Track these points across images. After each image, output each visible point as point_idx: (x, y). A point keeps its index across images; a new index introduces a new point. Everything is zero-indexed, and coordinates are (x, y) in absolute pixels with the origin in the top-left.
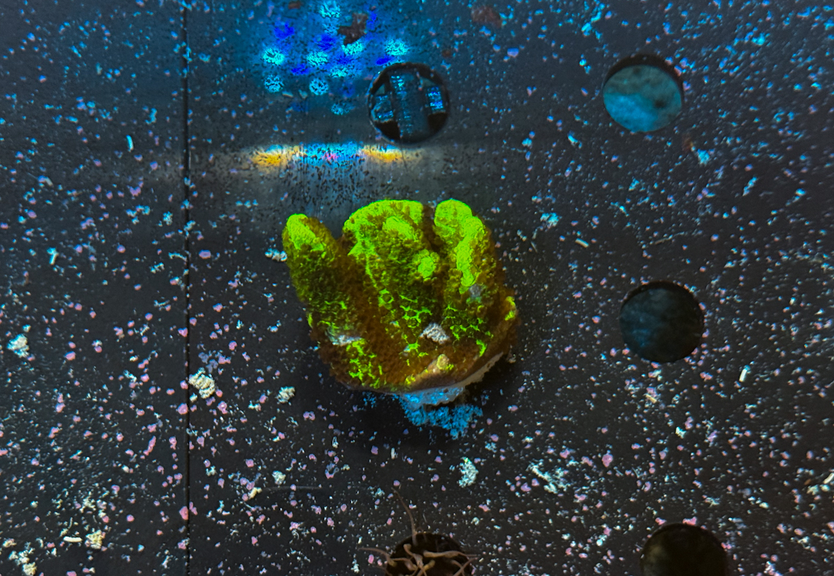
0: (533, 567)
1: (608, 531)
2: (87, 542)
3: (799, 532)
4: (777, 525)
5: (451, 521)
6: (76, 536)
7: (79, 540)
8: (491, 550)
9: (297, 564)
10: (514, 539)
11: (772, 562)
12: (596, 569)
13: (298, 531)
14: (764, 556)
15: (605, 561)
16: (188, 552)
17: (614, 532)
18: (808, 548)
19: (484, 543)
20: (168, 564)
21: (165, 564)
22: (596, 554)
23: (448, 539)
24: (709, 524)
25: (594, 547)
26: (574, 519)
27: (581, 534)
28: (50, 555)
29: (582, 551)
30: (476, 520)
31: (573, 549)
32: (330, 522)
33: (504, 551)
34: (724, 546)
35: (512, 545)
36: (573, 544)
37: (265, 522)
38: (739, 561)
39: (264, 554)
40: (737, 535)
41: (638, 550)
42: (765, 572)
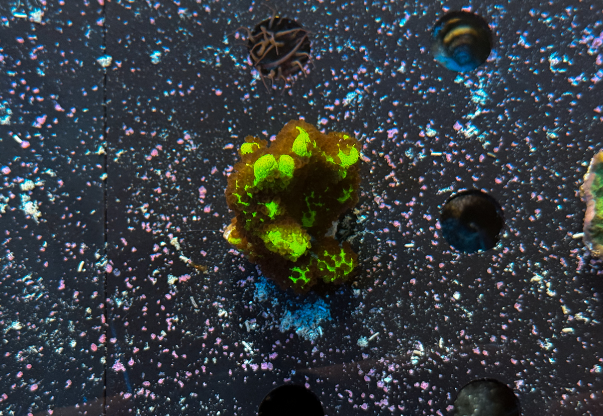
0: (353, 42)
1: (408, 17)
2: (31, 18)
3: (544, 15)
4: (529, 11)
5: (296, 8)
6: (23, 14)
7: (25, 16)
8: (324, 29)
9: (183, 37)
10: (341, 22)
11: (524, 37)
12: (398, 43)
13: (184, 15)
14: (518, 32)
15: (405, 38)
16: (104, 27)
17: (412, 17)
18: (550, 26)
19: (319, 25)
20: (90, 36)
21: (88, 35)
22: (399, 32)
23: (293, 22)
24: (481, 10)
25: (398, 27)
26: (384, 8)
27: (389, 18)
28: (5, 26)
29: (389, 30)
30: (314, 9)
31: (383, 29)
32: (208, 9)
33: (333, 30)
34: (490, 26)
35: (339, 26)
36: (383, 26)
37: (160, 8)
38: (500, 36)
39: (159, 31)
40: (500, 18)
41: (428, 29)
42: (519, 43)
